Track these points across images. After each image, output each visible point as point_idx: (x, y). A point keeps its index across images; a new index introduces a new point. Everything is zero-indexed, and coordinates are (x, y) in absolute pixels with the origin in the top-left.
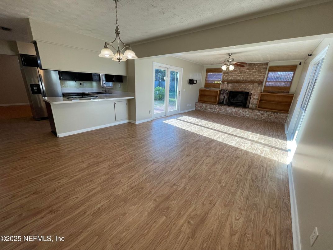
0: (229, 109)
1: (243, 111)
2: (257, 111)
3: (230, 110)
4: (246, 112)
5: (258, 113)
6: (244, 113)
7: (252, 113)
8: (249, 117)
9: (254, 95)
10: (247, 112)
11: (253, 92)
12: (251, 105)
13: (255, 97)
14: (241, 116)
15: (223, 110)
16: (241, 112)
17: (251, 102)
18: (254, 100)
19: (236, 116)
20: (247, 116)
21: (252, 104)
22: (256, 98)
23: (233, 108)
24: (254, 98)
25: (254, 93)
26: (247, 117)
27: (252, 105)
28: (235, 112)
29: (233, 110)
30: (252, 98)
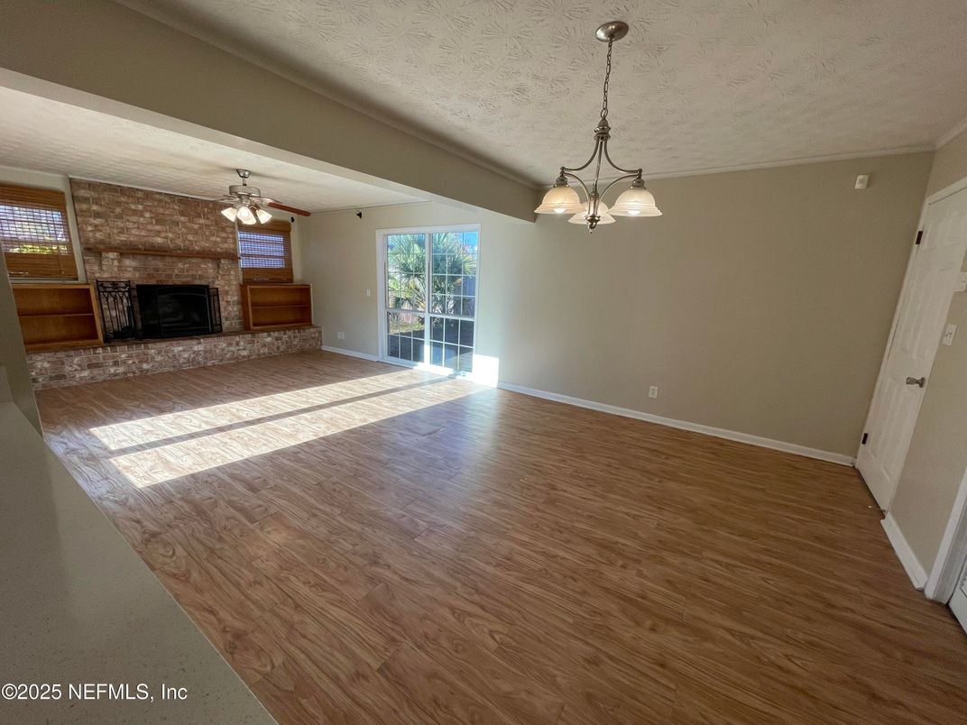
0: (181, 348)
1: (230, 344)
2: (265, 334)
3: (184, 351)
4: (238, 344)
5: (269, 339)
6: (232, 348)
7: (253, 342)
8: (249, 356)
9: (227, 293)
10: (242, 343)
11: (219, 284)
12: (226, 324)
13: (229, 298)
14: (229, 359)
15: (159, 358)
16: (223, 350)
17: (223, 314)
18: (229, 308)
19: (214, 365)
20: (245, 353)
21: (227, 319)
22: (233, 302)
23: (194, 342)
24: (228, 302)
25: (224, 286)
26: (244, 357)
27: (228, 323)
28: (205, 352)
29: (196, 348)
30: (223, 304)
